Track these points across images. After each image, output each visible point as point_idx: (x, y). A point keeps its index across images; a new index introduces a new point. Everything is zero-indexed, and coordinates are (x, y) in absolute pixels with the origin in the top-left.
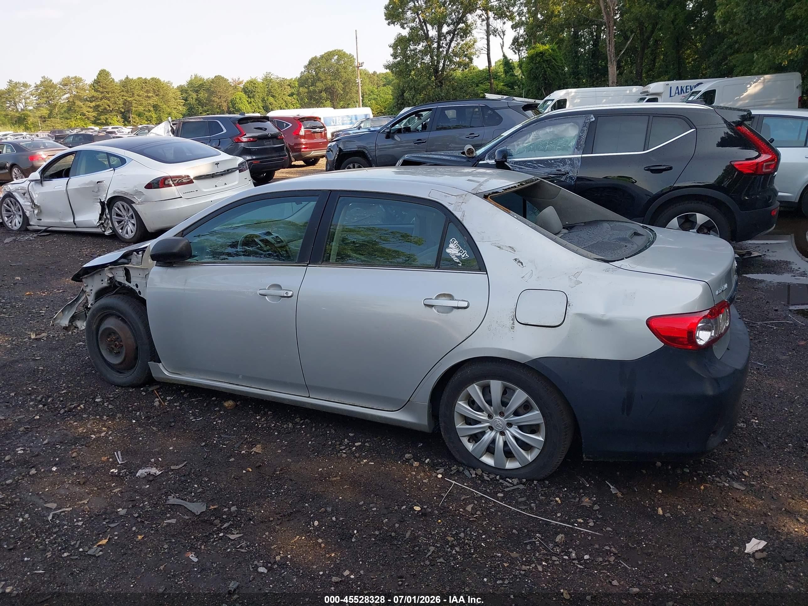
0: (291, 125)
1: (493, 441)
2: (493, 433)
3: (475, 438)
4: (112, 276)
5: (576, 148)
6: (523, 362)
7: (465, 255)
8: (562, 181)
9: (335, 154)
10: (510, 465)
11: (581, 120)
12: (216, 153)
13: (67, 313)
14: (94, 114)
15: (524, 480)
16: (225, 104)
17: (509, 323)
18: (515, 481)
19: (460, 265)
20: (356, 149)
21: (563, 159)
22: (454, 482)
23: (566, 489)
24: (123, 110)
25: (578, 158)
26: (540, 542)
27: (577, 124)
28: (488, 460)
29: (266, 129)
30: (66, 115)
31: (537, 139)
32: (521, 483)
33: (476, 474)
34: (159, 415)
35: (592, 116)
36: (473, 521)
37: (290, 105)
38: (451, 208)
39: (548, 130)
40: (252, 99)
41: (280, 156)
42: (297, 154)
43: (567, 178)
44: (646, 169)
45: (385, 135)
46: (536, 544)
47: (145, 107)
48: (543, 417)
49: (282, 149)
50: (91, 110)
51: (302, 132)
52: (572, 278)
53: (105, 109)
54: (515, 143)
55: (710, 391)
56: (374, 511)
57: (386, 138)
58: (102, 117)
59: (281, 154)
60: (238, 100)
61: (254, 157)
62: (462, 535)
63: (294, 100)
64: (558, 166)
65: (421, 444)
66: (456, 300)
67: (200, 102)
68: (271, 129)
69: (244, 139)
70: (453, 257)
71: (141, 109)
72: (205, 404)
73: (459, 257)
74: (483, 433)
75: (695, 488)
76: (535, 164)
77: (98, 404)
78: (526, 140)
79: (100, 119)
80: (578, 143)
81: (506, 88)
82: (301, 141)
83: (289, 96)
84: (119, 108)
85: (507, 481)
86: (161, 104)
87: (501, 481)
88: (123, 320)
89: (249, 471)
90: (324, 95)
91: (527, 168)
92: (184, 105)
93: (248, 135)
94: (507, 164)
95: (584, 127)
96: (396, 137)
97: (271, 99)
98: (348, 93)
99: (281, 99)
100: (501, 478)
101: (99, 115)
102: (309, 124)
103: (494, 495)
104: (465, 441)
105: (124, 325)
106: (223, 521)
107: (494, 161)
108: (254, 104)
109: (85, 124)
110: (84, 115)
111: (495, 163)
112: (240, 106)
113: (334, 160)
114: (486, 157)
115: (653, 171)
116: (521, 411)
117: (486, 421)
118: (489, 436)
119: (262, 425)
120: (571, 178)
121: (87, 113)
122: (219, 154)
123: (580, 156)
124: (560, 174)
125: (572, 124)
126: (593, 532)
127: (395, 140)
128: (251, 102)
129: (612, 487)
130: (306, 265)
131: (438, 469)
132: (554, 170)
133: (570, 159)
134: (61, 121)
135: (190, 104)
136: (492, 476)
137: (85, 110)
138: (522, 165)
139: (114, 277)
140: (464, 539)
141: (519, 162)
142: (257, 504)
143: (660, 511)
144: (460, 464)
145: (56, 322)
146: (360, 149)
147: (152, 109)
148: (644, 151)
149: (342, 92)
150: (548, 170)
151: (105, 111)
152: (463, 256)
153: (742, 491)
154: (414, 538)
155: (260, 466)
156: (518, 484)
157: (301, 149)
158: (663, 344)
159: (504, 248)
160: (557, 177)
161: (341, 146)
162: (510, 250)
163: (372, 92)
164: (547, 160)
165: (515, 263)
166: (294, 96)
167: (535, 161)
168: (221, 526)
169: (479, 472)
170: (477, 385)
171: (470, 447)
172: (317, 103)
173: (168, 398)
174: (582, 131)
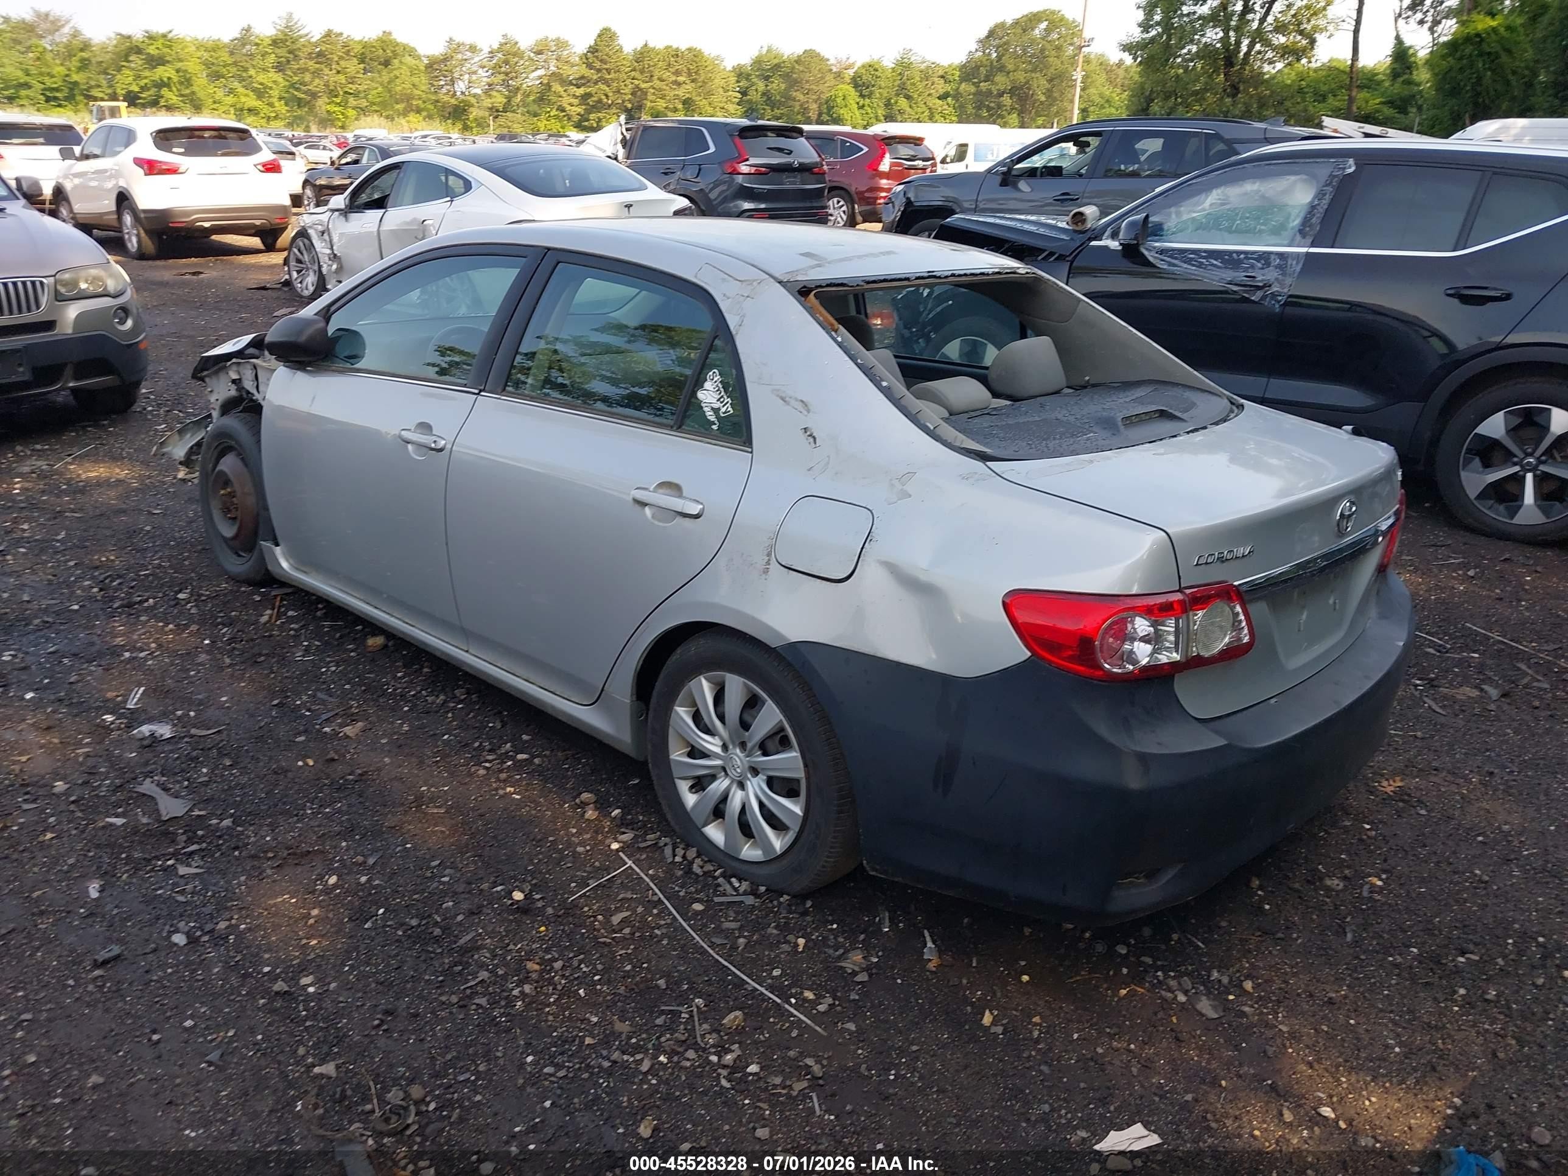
0: (866, 149)
1: (724, 798)
2: (727, 782)
3: (699, 784)
4: (237, 377)
5: (1300, 231)
6: (774, 644)
7: (727, 408)
8: (1253, 302)
9: (897, 209)
10: (749, 852)
11: (1324, 171)
12: (637, 186)
13: (188, 436)
14: (580, 110)
15: (763, 889)
16: (815, 106)
17: (760, 560)
18: (745, 886)
19: (715, 427)
20: (940, 203)
21: (1265, 252)
22: (630, 863)
23: (835, 926)
24: (629, 106)
25: (1298, 254)
26: (692, 1016)
27: (1313, 176)
28: (715, 833)
29: (790, 152)
30: (534, 108)
31: (1222, 204)
32: (754, 893)
33: (684, 857)
34: (253, 640)
35: (1351, 161)
36: (604, 943)
37: (937, 117)
38: (723, 306)
39: (1250, 187)
40: (867, 101)
41: (812, 208)
42: (868, 208)
43: (1264, 297)
44: (1449, 292)
45: (999, 179)
46: (680, 1017)
47: (669, 101)
48: (806, 766)
49: (819, 193)
50: (576, 101)
51: (885, 166)
52: (896, 482)
53: (600, 101)
54: (1173, 209)
55: (1134, 781)
56: (444, 883)
57: (1001, 185)
58: (592, 116)
59: (815, 204)
60: (839, 100)
61: (763, 206)
62: (558, 965)
63: (946, 107)
64: (1253, 267)
65: (637, 781)
66: (685, 498)
67: (769, 99)
68: (804, 152)
69: (744, 168)
70: (706, 409)
71: (661, 104)
72: (338, 635)
73: (716, 411)
74: (713, 778)
75: (1108, 989)
76: (1204, 257)
77: (178, 602)
78: (1198, 204)
79: (588, 120)
80: (1306, 222)
81: (1388, 111)
82: (878, 183)
83: (939, 98)
84: (623, 102)
85: (731, 883)
86: (698, 98)
87: (721, 880)
88: (243, 459)
89: (307, 765)
90: (1006, 100)
91: (1185, 266)
92: (738, 104)
93: (752, 161)
94: (1146, 253)
95: (1327, 185)
96: (1023, 185)
97: (903, 103)
98: (1055, 99)
99: (921, 104)
100: (723, 875)
101: (589, 111)
102: (904, 150)
103: (683, 906)
104: (683, 787)
105: (245, 470)
106: (190, 841)
107: (1117, 243)
108: (869, 111)
109: (562, 127)
110: (563, 111)
111: (1120, 248)
112: (842, 111)
113: (893, 221)
114: (1106, 234)
115: (1466, 300)
116: (770, 745)
117: (717, 756)
118: (720, 785)
119: (395, 690)
120: (1274, 295)
121: (568, 108)
122: (643, 188)
123: (1304, 250)
124: (1251, 286)
125: (1304, 177)
126: (812, 1025)
127: (1019, 190)
128: (863, 106)
129: (930, 944)
130: (476, 391)
131: (624, 833)
132: (1240, 276)
133: (1281, 255)
134: (524, 118)
135: (750, 102)
136: (709, 867)
137: (565, 102)
138: (1176, 258)
139: (240, 379)
140: (556, 972)
141: (1173, 250)
142: (270, 825)
143: (987, 1019)
144: (669, 832)
145: (165, 450)
146: (946, 204)
147: (680, 106)
148: (1454, 251)
149: (1043, 98)
150: (1229, 275)
151: (599, 106)
152: (723, 410)
153: (1207, 1019)
154: (473, 947)
155: (333, 760)
156: (745, 893)
157: (877, 198)
158: (1029, 654)
159: (793, 402)
160: (1245, 292)
161: (911, 195)
162: (799, 406)
163: (1108, 101)
164: (1231, 253)
165: (802, 436)
166: (949, 99)
167: (1205, 251)
168: (184, 848)
169: (692, 853)
170: (706, 678)
171: (690, 799)
172: (992, 115)
173: (290, 613)
174: (1320, 195)
